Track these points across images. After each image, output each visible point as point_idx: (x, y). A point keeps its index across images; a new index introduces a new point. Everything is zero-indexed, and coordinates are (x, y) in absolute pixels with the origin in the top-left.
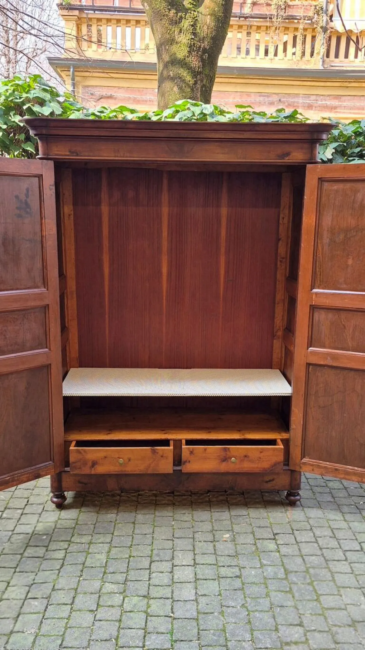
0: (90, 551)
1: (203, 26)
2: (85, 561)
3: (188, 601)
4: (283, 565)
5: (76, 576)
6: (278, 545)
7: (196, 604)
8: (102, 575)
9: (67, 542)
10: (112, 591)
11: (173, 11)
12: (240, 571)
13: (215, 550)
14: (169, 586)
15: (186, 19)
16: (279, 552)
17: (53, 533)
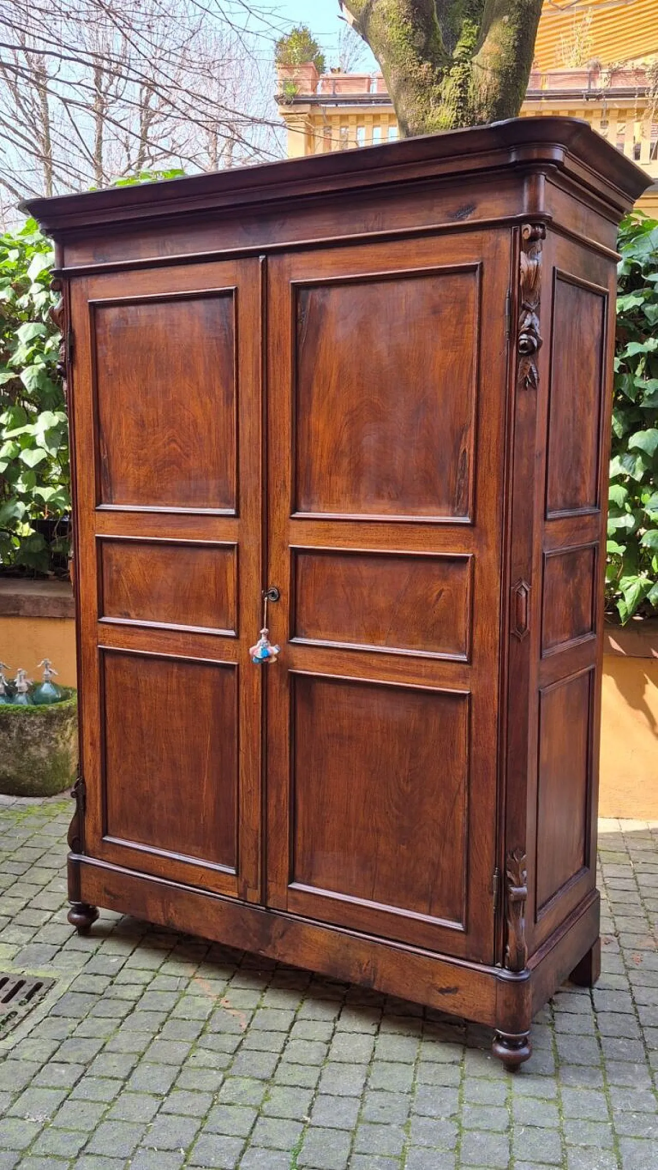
0: (189, 990)
1: (480, 86)
3: (346, 1096)
5: (148, 1032)
6: (553, 1012)
7: (359, 1103)
8: (196, 1035)
9: (152, 973)
10: (207, 1063)
11: (427, 64)
12: (466, 1053)
14: (317, 1066)
15: (449, 75)
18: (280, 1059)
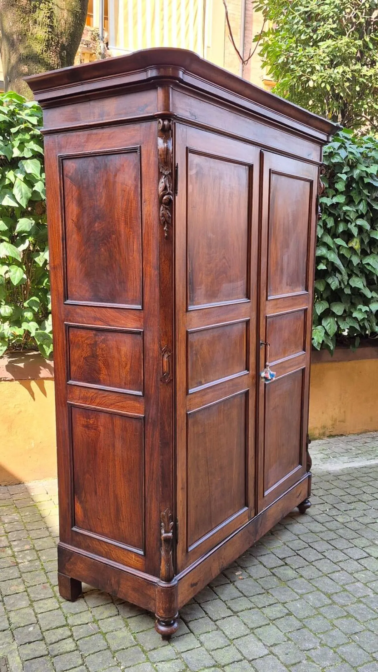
0: (104, 630)
1: (60, 20)
2: (108, 644)
3: (264, 656)
5: (112, 666)
6: (295, 570)
7: (275, 657)
8: (144, 656)
9: (66, 628)
13: (241, 592)
14: (229, 645)
15: (40, 9)
16: (302, 576)
17: (38, 620)
18: (206, 649)
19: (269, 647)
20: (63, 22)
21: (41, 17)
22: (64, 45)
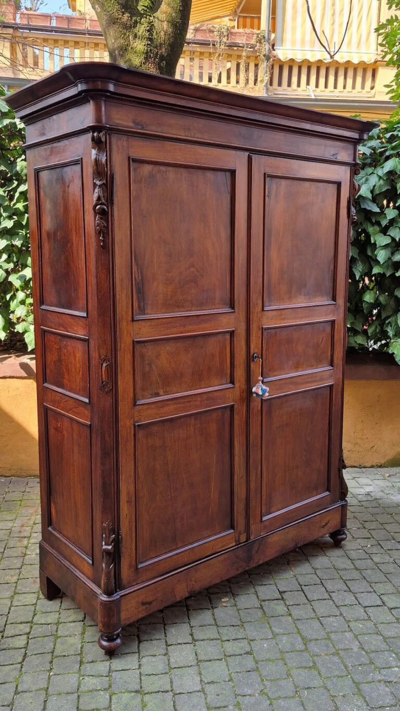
0: (60, 633)
1: (160, 32)
2: (54, 648)
3: (193, 692)
4: (299, 632)
5: (43, 671)
6: (287, 606)
7: (203, 695)
8: (78, 667)
9: (29, 624)
10: (94, 687)
11: (127, 15)
12: (250, 645)
13: (215, 620)
14: (166, 673)
15: (141, 23)
16: (290, 615)
17: (9, 613)
18: (140, 673)
19: (206, 684)
20: (162, 33)
21: (141, 31)
22: (163, 56)
